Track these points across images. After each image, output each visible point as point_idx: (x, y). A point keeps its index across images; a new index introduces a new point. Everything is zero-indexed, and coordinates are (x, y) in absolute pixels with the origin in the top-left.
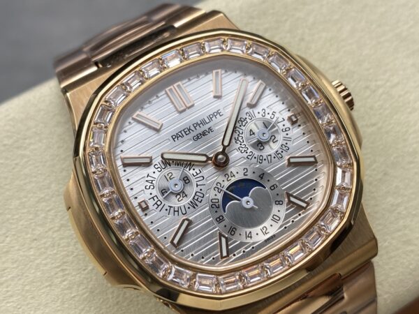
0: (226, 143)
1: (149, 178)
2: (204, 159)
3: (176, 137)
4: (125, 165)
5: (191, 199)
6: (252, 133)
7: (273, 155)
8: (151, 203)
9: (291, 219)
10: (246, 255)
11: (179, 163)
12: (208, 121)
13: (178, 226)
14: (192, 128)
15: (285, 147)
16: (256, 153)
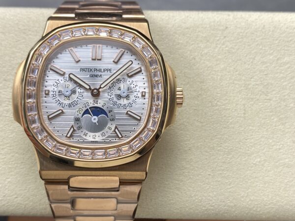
0: (102, 86)
1: (58, 82)
2: (88, 87)
3: (83, 70)
4: (51, 69)
5: (70, 102)
6: (119, 89)
7: (122, 105)
8: (51, 93)
9: (110, 139)
10: (78, 142)
11: (76, 82)
12: (102, 71)
13: (56, 111)
14: (93, 70)
15: (130, 105)
16: (115, 99)
